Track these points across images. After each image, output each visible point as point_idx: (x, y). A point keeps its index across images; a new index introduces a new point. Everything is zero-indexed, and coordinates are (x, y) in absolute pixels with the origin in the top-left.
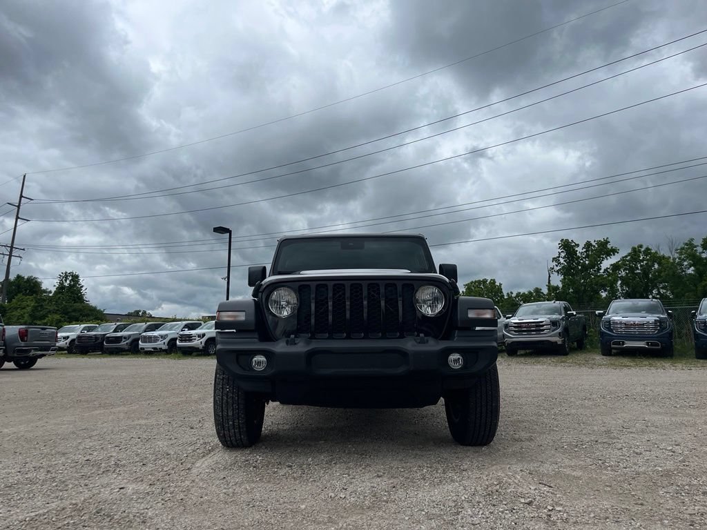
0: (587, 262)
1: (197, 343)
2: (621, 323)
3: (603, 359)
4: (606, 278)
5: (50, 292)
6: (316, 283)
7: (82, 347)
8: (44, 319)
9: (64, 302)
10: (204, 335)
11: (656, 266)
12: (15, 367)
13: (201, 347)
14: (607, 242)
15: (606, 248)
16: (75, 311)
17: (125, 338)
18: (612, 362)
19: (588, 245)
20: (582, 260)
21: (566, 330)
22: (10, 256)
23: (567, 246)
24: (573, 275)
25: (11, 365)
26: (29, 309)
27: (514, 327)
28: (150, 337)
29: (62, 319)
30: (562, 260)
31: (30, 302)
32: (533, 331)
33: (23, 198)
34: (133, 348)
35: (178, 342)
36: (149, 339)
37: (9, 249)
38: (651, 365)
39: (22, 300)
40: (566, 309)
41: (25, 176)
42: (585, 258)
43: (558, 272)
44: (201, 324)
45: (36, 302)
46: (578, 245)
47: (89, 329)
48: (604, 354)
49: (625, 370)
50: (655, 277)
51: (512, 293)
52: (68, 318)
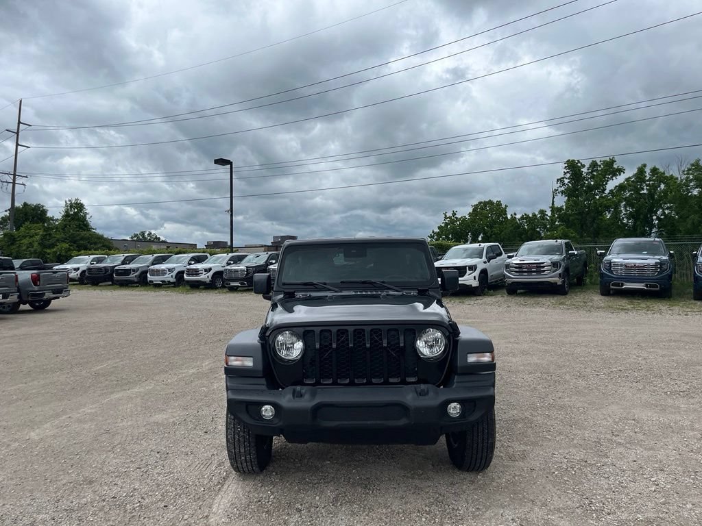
0: (592, 183)
1: (204, 277)
2: (621, 265)
3: (601, 300)
4: (610, 199)
5: (57, 220)
6: (320, 328)
7: (93, 278)
8: (53, 248)
9: (71, 231)
10: (210, 269)
11: (662, 186)
12: (31, 308)
13: (208, 281)
14: (612, 162)
15: (612, 167)
16: (82, 239)
17: (134, 270)
18: (610, 304)
19: (594, 165)
20: (587, 180)
21: (567, 270)
22: (14, 183)
23: (573, 166)
24: (577, 196)
25: (27, 307)
26: (38, 237)
27: (515, 267)
28: (158, 271)
29: (72, 248)
30: (566, 181)
31: (38, 231)
32: (534, 272)
33: (21, 125)
34: (142, 281)
35: (185, 276)
36: (157, 273)
37: (12, 177)
38: (648, 308)
39: (30, 229)
40: (568, 247)
41: (21, 101)
42: (591, 178)
43: (562, 192)
44: (206, 257)
45: (45, 231)
46: (584, 166)
47: (99, 261)
48: (602, 294)
49: (622, 315)
50: (661, 198)
51: (515, 214)
52: (77, 247)
